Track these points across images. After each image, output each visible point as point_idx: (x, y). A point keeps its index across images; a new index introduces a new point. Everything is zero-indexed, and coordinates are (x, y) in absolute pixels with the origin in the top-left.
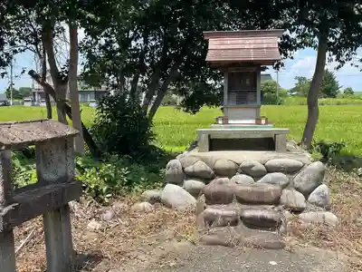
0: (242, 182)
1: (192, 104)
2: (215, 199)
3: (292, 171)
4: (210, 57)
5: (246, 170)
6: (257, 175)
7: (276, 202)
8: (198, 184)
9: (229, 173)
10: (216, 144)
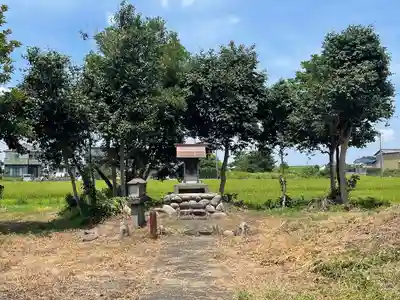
0: (193, 202)
1: (161, 176)
2: (182, 208)
3: (210, 198)
4: (178, 156)
5: (193, 199)
6: (198, 201)
7: (204, 208)
8: (176, 204)
9: (187, 200)
10: (182, 191)
